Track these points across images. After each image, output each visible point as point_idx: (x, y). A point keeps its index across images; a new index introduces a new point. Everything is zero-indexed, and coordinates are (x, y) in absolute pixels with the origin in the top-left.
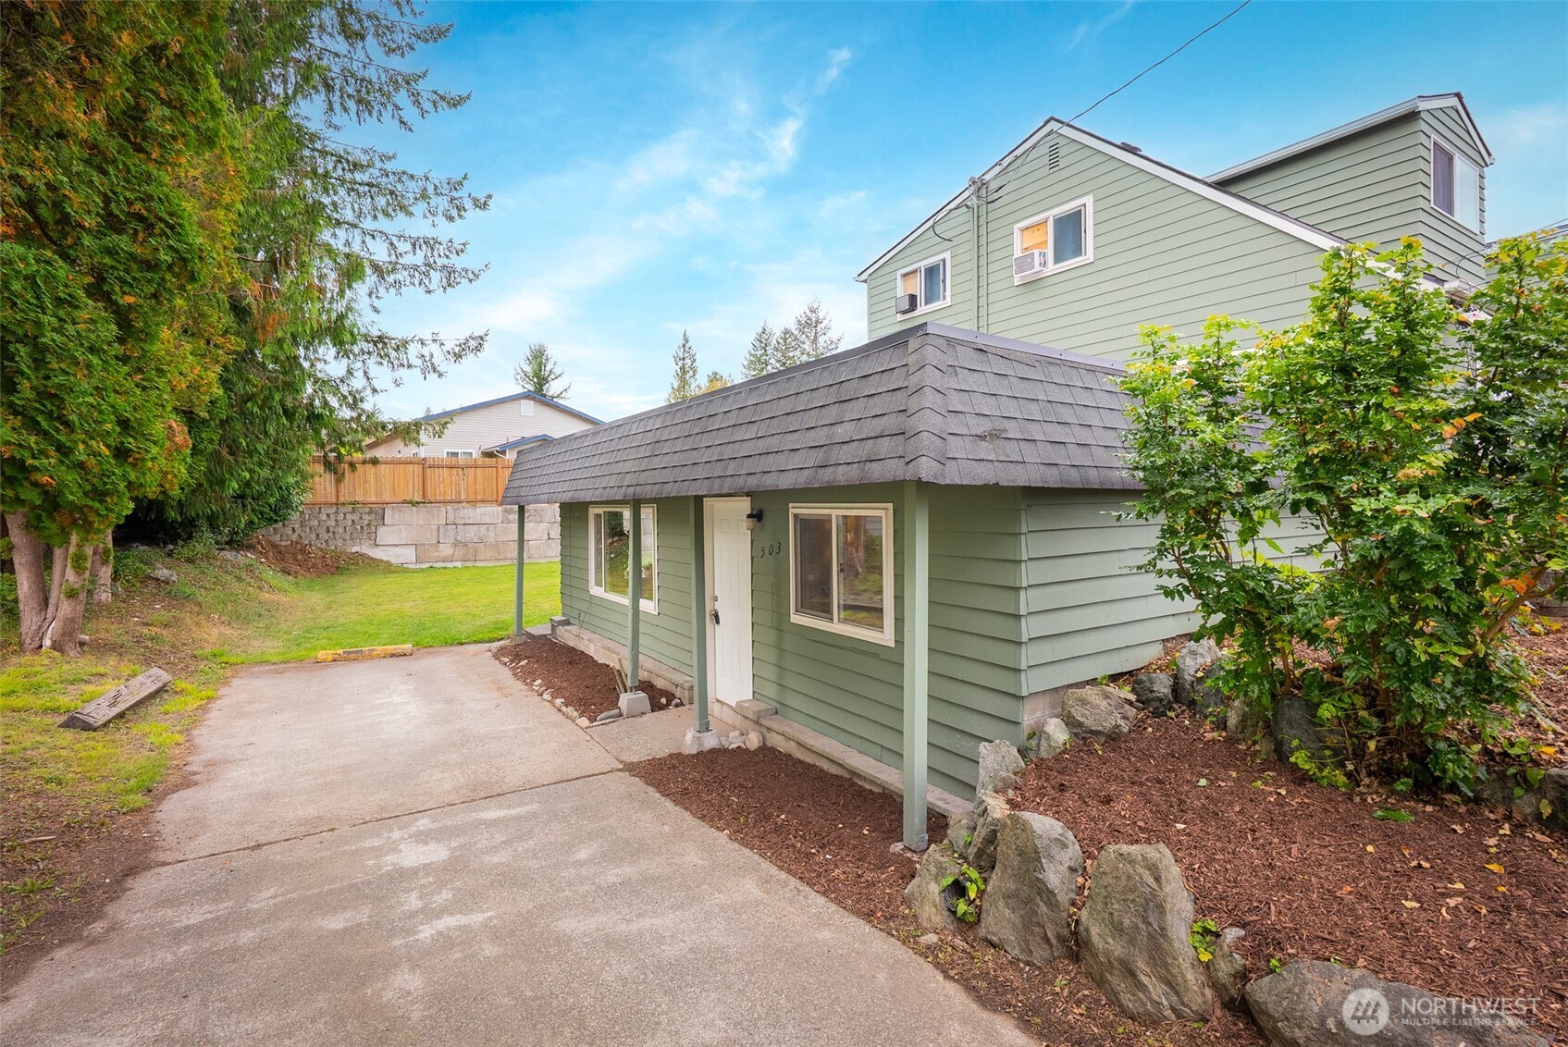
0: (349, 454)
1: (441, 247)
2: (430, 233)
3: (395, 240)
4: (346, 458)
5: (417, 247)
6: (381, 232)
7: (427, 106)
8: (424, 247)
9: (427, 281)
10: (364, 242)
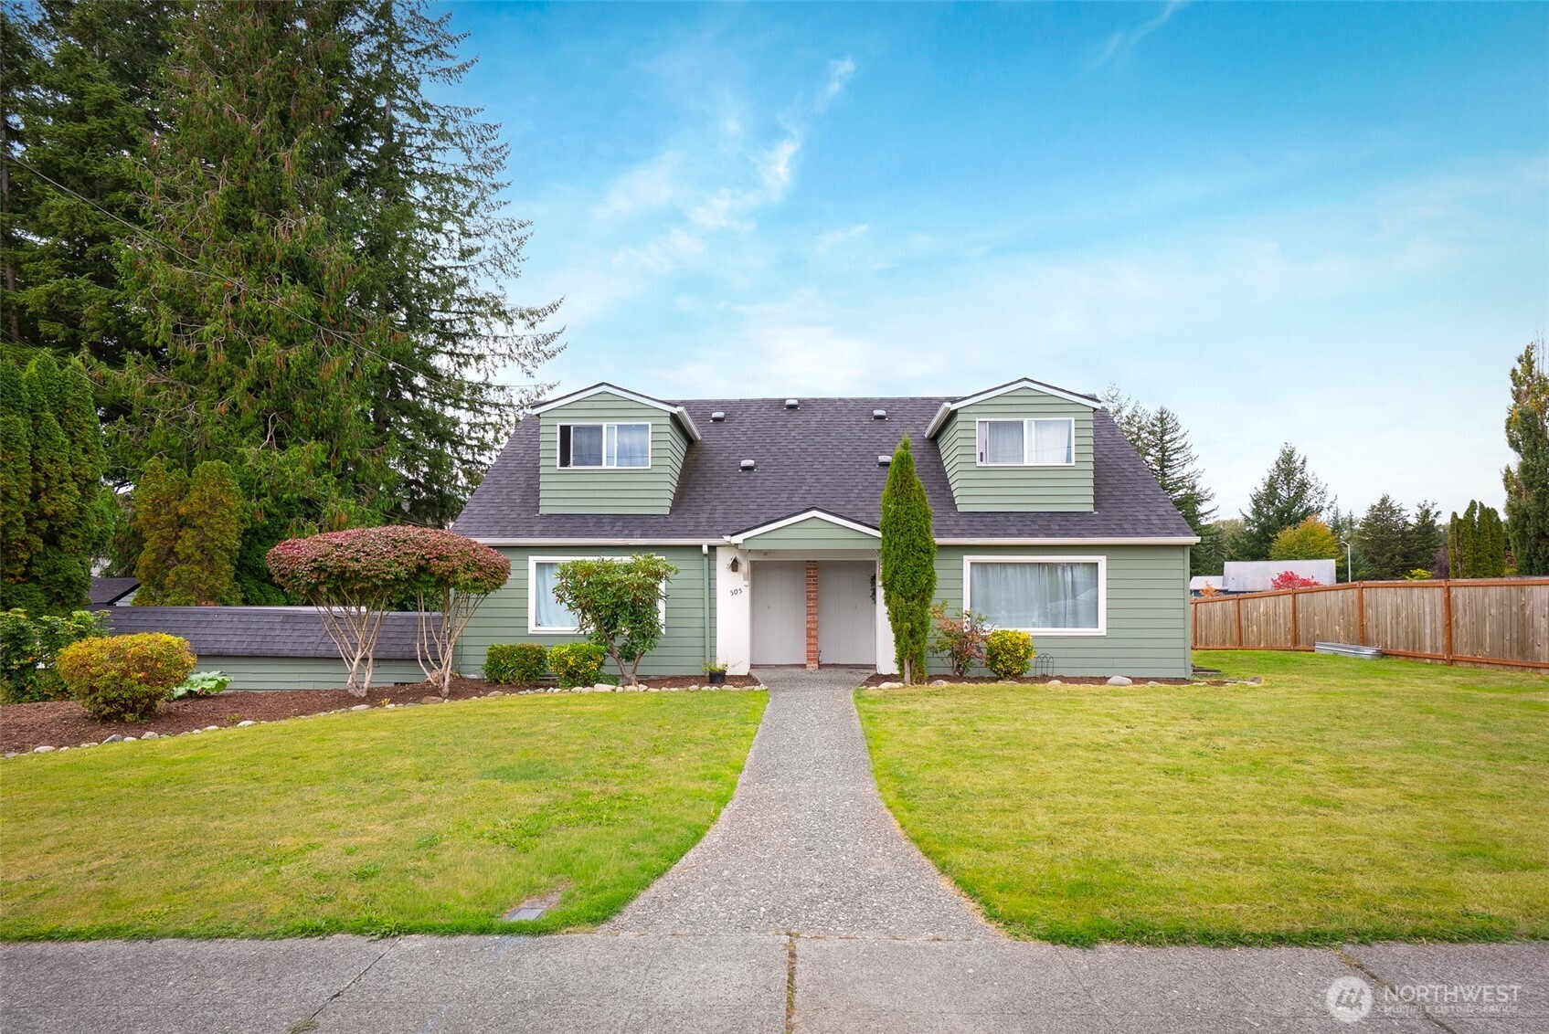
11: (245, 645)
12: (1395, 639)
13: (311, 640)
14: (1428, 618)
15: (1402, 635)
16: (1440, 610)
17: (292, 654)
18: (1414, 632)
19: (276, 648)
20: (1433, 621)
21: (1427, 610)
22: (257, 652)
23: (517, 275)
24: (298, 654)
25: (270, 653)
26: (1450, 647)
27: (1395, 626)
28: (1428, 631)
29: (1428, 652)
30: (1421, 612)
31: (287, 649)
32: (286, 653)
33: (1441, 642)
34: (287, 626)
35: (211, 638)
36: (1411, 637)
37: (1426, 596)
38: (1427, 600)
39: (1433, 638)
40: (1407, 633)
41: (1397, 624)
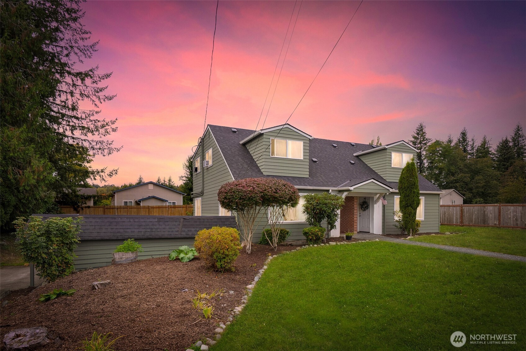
0: (81, 205)
1: (105, 143)
2: (101, 139)
3: (91, 142)
4: (80, 206)
5: (98, 144)
6: (87, 140)
7: (102, 101)
8: (100, 144)
9: (103, 153)
10: (82, 143)
11: (143, 233)
12: (444, 220)
13: (177, 229)
14: (455, 215)
15: (446, 219)
16: (459, 213)
17: (169, 237)
18: (450, 218)
19: (160, 234)
20: (456, 215)
21: (455, 212)
22: (151, 237)
23: (90, 57)
24: (173, 236)
25: (157, 237)
26: (462, 222)
27: (444, 217)
28: (455, 218)
29: (455, 223)
30: (453, 213)
31: (166, 234)
32: (166, 236)
33: (459, 221)
34: (161, 223)
35: (122, 231)
36: (449, 220)
37: (455, 209)
38: (455, 210)
39: (457, 219)
40: (448, 219)
41: (445, 216)
